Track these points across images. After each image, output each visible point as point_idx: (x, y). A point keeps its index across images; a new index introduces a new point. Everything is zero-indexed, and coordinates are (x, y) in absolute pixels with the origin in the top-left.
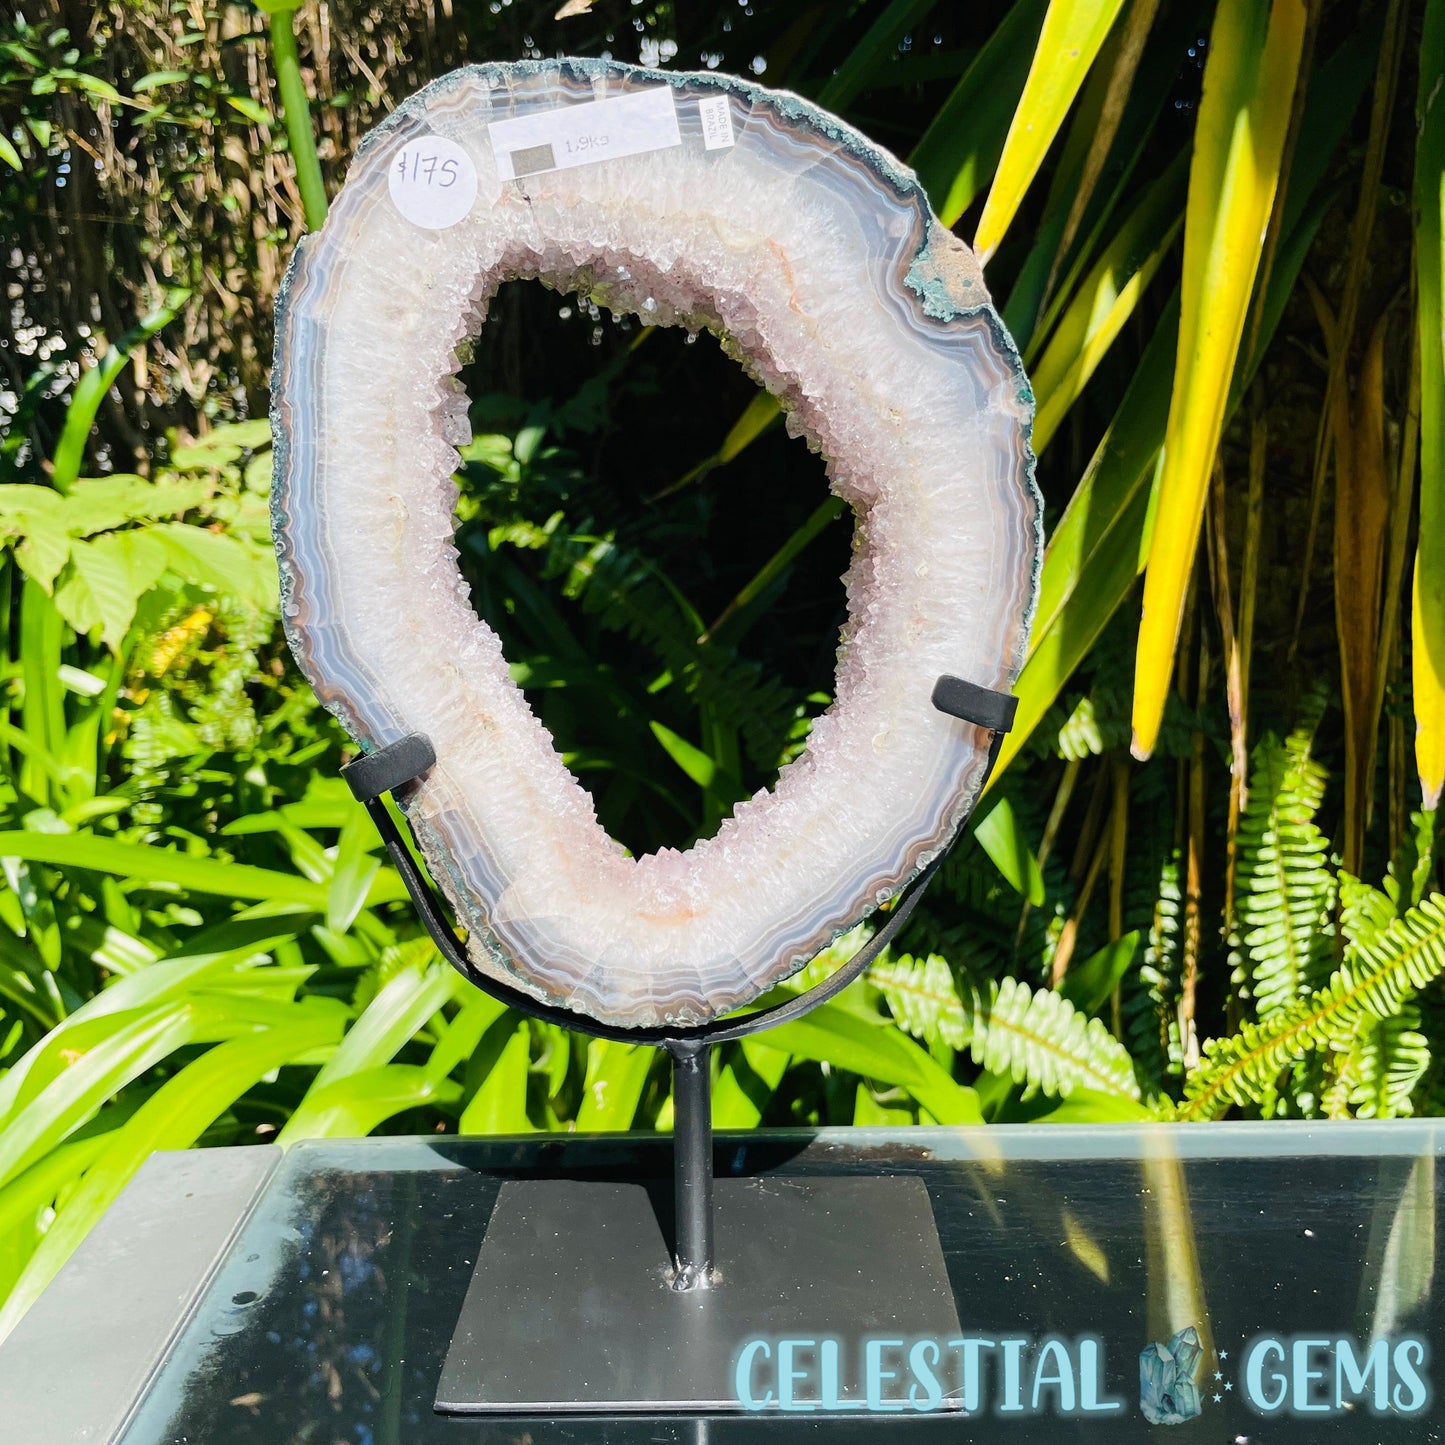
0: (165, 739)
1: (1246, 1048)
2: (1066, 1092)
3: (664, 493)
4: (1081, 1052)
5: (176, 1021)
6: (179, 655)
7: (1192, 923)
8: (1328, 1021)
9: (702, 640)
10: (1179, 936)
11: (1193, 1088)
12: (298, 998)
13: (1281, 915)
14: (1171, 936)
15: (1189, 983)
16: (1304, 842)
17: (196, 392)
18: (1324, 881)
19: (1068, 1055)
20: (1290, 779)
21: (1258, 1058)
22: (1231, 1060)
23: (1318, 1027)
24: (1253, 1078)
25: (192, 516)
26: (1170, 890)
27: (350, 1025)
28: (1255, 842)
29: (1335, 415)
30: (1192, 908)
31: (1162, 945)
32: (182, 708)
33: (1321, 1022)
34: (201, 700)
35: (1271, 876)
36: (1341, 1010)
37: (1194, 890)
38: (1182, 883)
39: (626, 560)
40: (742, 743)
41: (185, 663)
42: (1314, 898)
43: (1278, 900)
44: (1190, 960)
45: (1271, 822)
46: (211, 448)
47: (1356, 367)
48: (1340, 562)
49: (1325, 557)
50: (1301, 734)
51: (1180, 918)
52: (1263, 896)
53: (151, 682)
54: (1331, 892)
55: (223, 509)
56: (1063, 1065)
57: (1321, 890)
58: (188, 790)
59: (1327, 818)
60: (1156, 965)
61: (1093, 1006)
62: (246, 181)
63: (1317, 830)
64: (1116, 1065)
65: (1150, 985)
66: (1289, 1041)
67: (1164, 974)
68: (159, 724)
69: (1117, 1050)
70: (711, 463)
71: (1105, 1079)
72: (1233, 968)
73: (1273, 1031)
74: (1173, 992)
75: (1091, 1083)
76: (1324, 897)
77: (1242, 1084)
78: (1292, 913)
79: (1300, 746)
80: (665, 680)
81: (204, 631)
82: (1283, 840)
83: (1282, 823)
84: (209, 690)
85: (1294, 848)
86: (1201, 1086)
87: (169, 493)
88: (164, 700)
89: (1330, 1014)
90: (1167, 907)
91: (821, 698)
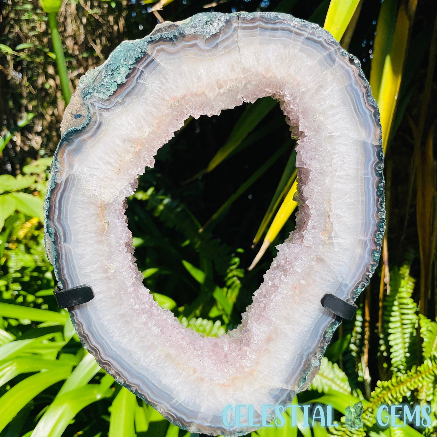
0: (21, 260)
1: (392, 385)
2: (326, 390)
3: (188, 181)
4: (331, 376)
5: (11, 369)
6: (28, 232)
7: (367, 329)
8: (423, 378)
9: (201, 230)
10: (363, 334)
11: (373, 398)
12: (58, 357)
13: (400, 329)
14: (360, 333)
15: (366, 350)
16: (407, 304)
17: (37, 146)
18: (414, 317)
19: (326, 377)
20: (403, 283)
21: (397, 389)
22: (387, 389)
23: (419, 380)
24: (395, 396)
25: (27, 190)
26: (359, 318)
27: (74, 368)
28: (391, 304)
29: (417, 159)
30: (367, 324)
31: (356, 337)
32: (28, 250)
33: (420, 378)
34: (35, 247)
35: (396, 316)
36: (427, 374)
37: (368, 318)
38: (363, 315)
39: (175, 204)
40: (213, 265)
41: (30, 235)
42: (411, 324)
43: (399, 324)
44: (366, 342)
45: (396, 298)
46: (37, 166)
47: (424, 143)
48: (419, 209)
49: (414, 206)
50: (405, 266)
51: (363, 327)
52: (394, 323)
53: (18, 241)
54: (417, 321)
55: (39, 187)
56: (325, 381)
57: (414, 321)
58: (27, 279)
59: (415, 296)
60: (355, 343)
61: (334, 360)
62: (54, 79)
63: (412, 300)
64: (342, 380)
65: (352, 351)
66: (409, 384)
67: (357, 346)
68: (19, 255)
69: (342, 374)
70: (204, 172)
71: (339, 385)
72: (381, 345)
73: (403, 380)
74: (360, 353)
75: (335, 388)
76: (414, 323)
77: (391, 398)
78: (403, 329)
79: (405, 271)
80: (187, 242)
81: (37, 224)
82: (401, 304)
83: (400, 298)
84: (38, 244)
85: (404, 306)
86: (376, 397)
87: (21, 182)
88: (22, 247)
89: (424, 376)
90: (358, 324)
91: (240, 250)
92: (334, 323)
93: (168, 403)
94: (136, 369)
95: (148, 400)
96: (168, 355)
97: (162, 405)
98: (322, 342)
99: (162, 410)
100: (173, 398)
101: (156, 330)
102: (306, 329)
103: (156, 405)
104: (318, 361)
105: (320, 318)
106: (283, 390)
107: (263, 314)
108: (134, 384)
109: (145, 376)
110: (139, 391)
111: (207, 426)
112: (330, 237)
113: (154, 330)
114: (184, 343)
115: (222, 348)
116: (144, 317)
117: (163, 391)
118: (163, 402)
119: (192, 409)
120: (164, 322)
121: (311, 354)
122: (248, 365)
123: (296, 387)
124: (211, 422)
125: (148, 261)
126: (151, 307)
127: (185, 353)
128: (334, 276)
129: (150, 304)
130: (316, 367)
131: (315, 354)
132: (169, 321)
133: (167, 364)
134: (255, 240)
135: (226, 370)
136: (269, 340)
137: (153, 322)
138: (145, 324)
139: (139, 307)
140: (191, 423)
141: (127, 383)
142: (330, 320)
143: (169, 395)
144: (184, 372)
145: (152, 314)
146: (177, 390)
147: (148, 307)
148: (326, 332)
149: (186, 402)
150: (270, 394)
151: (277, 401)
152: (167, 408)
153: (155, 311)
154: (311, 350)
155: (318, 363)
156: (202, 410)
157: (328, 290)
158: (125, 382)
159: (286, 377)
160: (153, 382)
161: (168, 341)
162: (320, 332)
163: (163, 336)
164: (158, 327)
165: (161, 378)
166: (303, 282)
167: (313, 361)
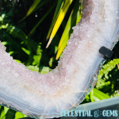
39: (17, 29)
80: (23, 42)
91: (40, 43)
92: (103, 61)
93: (28, 109)
94: (8, 96)
95: (17, 109)
96: (25, 87)
97: (25, 111)
98: (98, 70)
99: (25, 113)
100: (30, 106)
101: (17, 75)
102: (92, 65)
103: (22, 111)
104: (96, 78)
105: (98, 59)
106: (81, 93)
107: (71, 60)
108: (8, 104)
109: (14, 99)
110: (12, 106)
111: (48, 115)
112: (103, 18)
113: (16, 75)
114: (33, 79)
115: (51, 78)
116: (9, 69)
117: (24, 104)
118: (25, 109)
119: (40, 109)
120: (21, 70)
121: (93, 75)
122: (66, 85)
123: (87, 91)
124: (50, 113)
125: (10, 49)
126: (12, 63)
127: (34, 84)
128: (104, 38)
129: (11, 62)
130: (96, 81)
131: (95, 75)
132: (23, 69)
133: (25, 91)
134: (47, 38)
135: (55, 89)
136: (75, 72)
137: (14, 71)
138: (10, 72)
139: (5, 64)
140: (40, 115)
141: (4, 104)
142: (102, 59)
143: (28, 105)
144: (34, 93)
145: (13, 67)
146: (32, 102)
147: (10, 63)
148: (100, 65)
149: (37, 107)
150: (76, 96)
151: (79, 98)
152: (28, 111)
153: (15, 65)
154: (93, 74)
155: (96, 79)
156: (45, 109)
157: (102, 45)
158: (3, 103)
159: (83, 87)
160: (19, 101)
161: (24, 80)
162: (98, 65)
163: (21, 77)
164: (18, 73)
165: (22, 98)
166: (91, 42)
167: (94, 78)
